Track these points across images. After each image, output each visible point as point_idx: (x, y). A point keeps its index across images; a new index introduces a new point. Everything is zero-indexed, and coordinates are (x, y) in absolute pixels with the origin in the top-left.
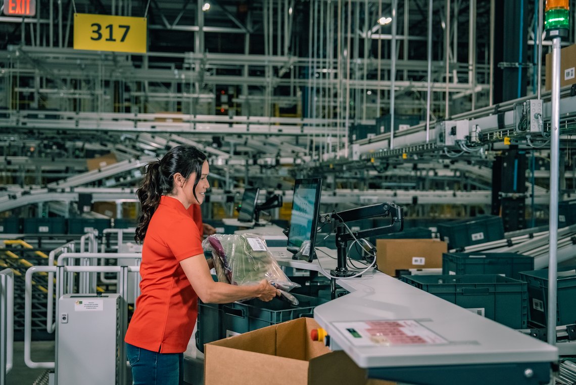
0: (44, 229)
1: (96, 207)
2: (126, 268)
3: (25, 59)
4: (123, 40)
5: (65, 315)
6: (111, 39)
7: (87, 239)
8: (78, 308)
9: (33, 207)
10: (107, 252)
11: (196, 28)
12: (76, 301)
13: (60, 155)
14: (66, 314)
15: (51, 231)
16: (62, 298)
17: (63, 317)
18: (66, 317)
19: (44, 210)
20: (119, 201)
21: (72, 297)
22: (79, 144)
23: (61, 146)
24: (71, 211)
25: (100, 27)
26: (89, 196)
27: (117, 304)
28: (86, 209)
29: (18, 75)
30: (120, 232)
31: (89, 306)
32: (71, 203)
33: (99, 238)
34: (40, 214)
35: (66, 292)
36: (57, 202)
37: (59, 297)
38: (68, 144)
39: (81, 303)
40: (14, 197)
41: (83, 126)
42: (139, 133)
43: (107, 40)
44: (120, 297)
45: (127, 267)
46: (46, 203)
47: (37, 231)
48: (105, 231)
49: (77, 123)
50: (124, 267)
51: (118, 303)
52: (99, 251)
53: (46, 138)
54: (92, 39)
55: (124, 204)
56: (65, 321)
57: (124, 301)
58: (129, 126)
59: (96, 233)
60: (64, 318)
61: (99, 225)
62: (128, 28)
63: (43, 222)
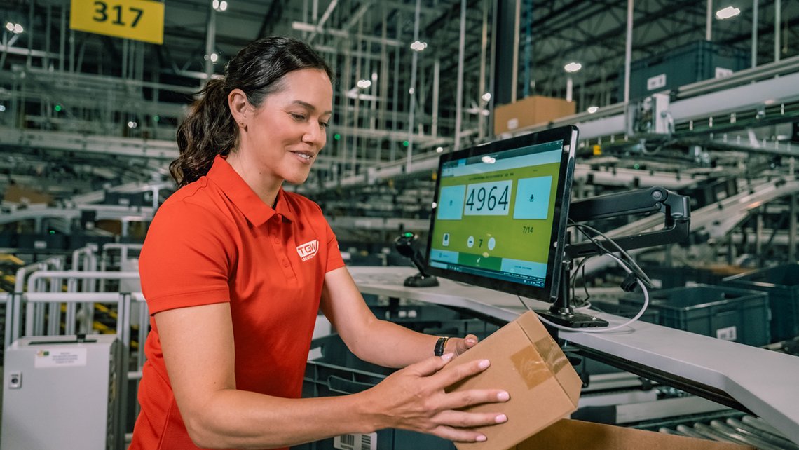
0: (40, 245)
1: (99, 224)
2: (128, 297)
3: (31, 83)
4: (134, 24)
5: (17, 375)
6: (119, 22)
7: (82, 255)
8: (41, 362)
9: (32, 221)
10: (108, 269)
11: (203, 76)
12: (38, 352)
13: (68, 178)
14: (18, 373)
15: (49, 246)
16: (15, 344)
17: (11, 378)
18: (19, 378)
19: (42, 227)
20: (126, 219)
21: (32, 343)
22: (87, 168)
23: (69, 170)
24: (73, 227)
25: (105, 7)
26: (93, 213)
27: (111, 353)
28: (89, 225)
29: (23, 100)
30: (124, 248)
31: (60, 359)
32: (74, 220)
33: (99, 253)
34: (38, 229)
35: (23, 333)
36: (57, 219)
37: (11, 342)
38: (77, 168)
39: (46, 354)
40: (8, 211)
41: (90, 148)
42: (147, 158)
43: (114, 23)
44: (117, 341)
45: (129, 294)
46: (45, 219)
47: (32, 246)
48: (107, 246)
49: (85, 146)
50: (124, 295)
51: (114, 351)
52: (99, 269)
53: (53, 160)
54: (96, 19)
55: (131, 223)
56: (15, 385)
57: (123, 345)
58: (139, 152)
59: (95, 248)
60: (14, 381)
61: (100, 241)
62: (140, 13)
63: (40, 237)
